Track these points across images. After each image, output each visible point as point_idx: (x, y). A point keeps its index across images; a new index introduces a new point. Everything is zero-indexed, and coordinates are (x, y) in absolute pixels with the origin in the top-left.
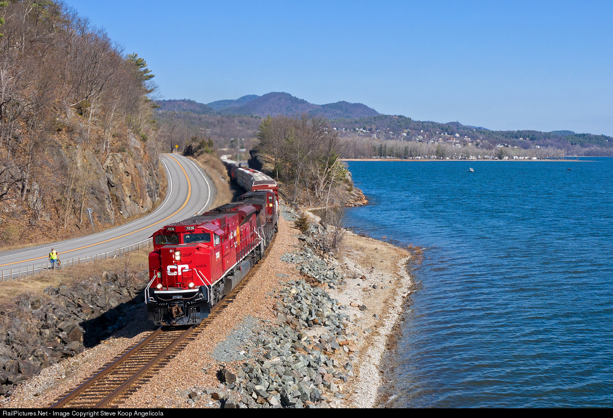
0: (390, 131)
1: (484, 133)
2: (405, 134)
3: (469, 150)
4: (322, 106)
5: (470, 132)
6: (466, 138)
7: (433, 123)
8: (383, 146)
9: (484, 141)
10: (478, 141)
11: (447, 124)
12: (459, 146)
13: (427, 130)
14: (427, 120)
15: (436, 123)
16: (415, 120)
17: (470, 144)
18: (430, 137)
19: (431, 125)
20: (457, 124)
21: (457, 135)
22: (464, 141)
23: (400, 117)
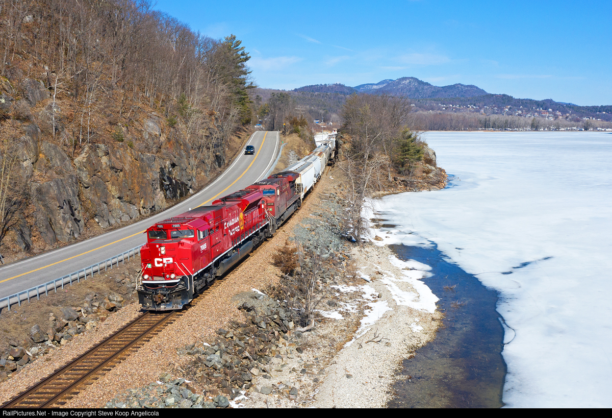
0: (495, 107)
1: (573, 108)
2: (507, 110)
3: (560, 122)
4: (442, 87)
5: (561, 107)
6: (558, 113)
7: (531, 100)
8: (488, 119)
9: (573, 115)
10: (568, 115)
11: (542, 101)
12: (552, 119)
13: (526, 106)
14: (526, 98)
15: (534, 100)
16: (516, 98)
17: (561, 117)
18: (528, 111)
19: (529, 102)
20: (550, 101)
21: (550, 110)
22: (556, 115)
23: (504, 95)
